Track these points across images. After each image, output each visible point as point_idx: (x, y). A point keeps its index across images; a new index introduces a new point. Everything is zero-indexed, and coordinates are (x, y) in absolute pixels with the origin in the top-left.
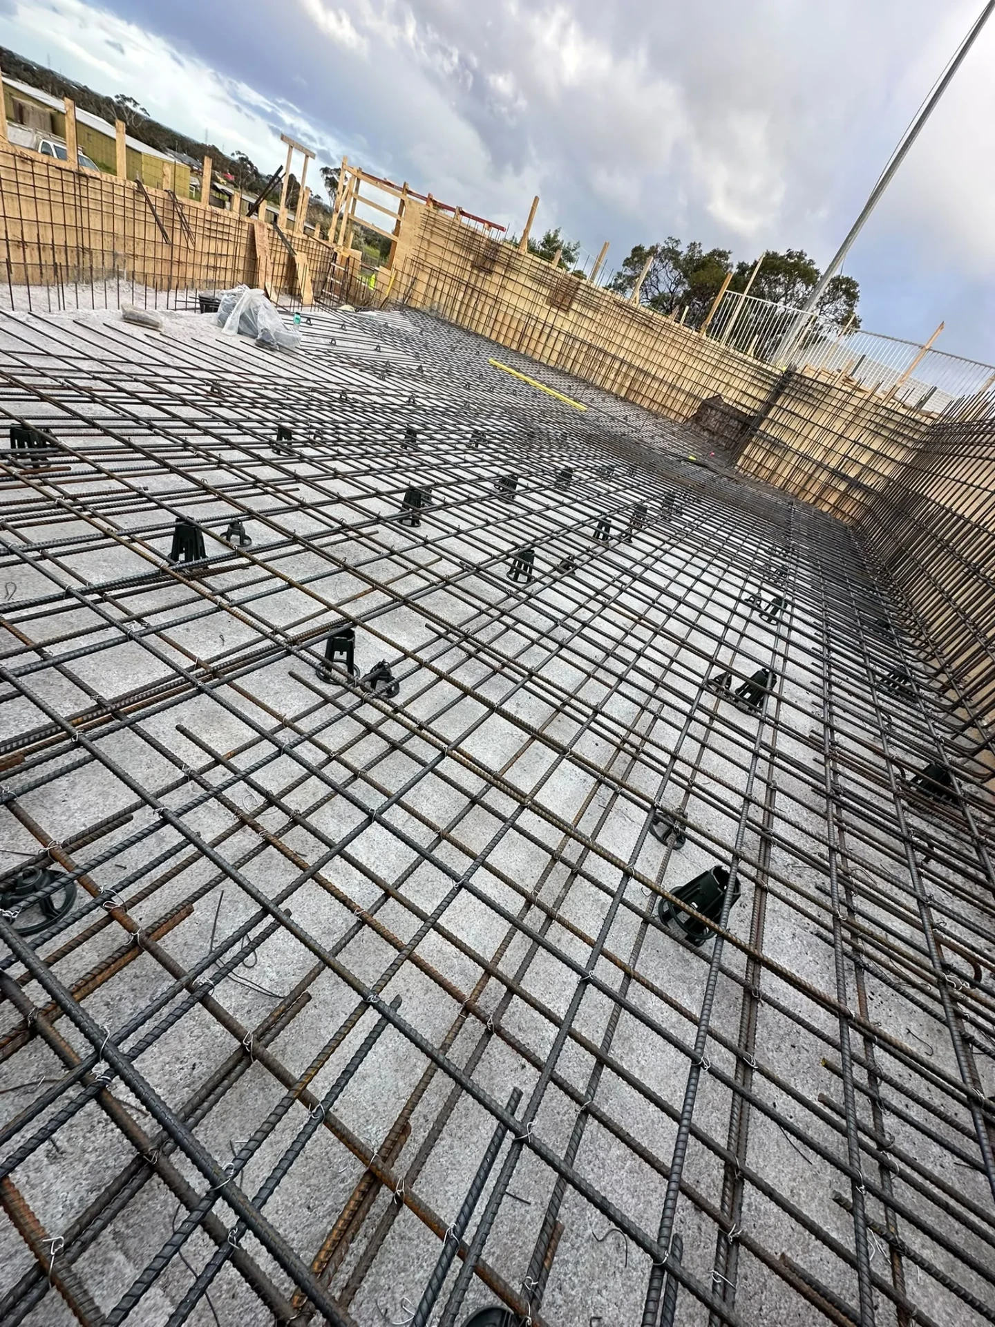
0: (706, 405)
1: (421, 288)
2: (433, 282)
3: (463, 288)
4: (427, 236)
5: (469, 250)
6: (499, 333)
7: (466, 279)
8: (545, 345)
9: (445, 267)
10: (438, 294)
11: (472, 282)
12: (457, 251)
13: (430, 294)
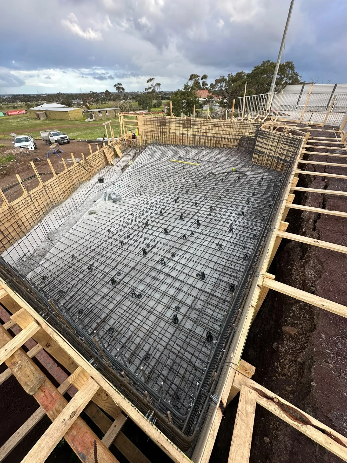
0: (240, 140)
1: (149, 137)
2: (151, 134)
3: (160, 133)
4: (146, 123)
5: (158, 123)
6: (174, 141)
7: (160, 130)
8: (187, 140)
9: (153, 129)
10: (154, 137)
11: (161, 130)
12: (155, 124)
13: (152, 138)
